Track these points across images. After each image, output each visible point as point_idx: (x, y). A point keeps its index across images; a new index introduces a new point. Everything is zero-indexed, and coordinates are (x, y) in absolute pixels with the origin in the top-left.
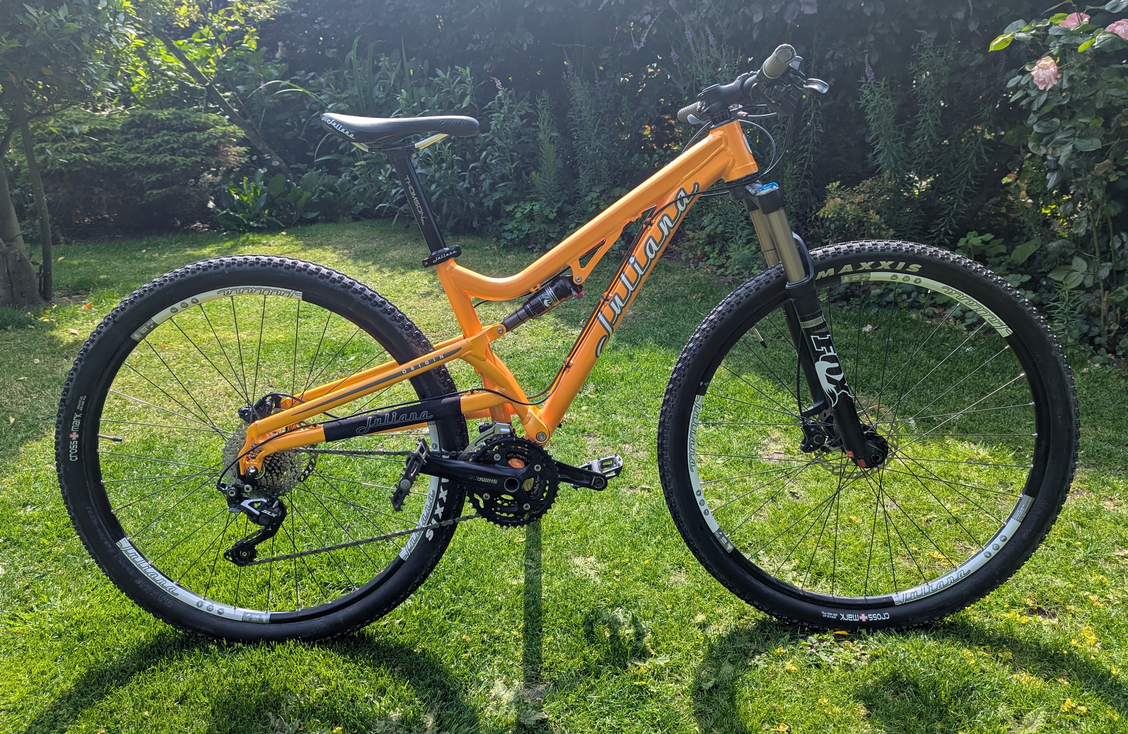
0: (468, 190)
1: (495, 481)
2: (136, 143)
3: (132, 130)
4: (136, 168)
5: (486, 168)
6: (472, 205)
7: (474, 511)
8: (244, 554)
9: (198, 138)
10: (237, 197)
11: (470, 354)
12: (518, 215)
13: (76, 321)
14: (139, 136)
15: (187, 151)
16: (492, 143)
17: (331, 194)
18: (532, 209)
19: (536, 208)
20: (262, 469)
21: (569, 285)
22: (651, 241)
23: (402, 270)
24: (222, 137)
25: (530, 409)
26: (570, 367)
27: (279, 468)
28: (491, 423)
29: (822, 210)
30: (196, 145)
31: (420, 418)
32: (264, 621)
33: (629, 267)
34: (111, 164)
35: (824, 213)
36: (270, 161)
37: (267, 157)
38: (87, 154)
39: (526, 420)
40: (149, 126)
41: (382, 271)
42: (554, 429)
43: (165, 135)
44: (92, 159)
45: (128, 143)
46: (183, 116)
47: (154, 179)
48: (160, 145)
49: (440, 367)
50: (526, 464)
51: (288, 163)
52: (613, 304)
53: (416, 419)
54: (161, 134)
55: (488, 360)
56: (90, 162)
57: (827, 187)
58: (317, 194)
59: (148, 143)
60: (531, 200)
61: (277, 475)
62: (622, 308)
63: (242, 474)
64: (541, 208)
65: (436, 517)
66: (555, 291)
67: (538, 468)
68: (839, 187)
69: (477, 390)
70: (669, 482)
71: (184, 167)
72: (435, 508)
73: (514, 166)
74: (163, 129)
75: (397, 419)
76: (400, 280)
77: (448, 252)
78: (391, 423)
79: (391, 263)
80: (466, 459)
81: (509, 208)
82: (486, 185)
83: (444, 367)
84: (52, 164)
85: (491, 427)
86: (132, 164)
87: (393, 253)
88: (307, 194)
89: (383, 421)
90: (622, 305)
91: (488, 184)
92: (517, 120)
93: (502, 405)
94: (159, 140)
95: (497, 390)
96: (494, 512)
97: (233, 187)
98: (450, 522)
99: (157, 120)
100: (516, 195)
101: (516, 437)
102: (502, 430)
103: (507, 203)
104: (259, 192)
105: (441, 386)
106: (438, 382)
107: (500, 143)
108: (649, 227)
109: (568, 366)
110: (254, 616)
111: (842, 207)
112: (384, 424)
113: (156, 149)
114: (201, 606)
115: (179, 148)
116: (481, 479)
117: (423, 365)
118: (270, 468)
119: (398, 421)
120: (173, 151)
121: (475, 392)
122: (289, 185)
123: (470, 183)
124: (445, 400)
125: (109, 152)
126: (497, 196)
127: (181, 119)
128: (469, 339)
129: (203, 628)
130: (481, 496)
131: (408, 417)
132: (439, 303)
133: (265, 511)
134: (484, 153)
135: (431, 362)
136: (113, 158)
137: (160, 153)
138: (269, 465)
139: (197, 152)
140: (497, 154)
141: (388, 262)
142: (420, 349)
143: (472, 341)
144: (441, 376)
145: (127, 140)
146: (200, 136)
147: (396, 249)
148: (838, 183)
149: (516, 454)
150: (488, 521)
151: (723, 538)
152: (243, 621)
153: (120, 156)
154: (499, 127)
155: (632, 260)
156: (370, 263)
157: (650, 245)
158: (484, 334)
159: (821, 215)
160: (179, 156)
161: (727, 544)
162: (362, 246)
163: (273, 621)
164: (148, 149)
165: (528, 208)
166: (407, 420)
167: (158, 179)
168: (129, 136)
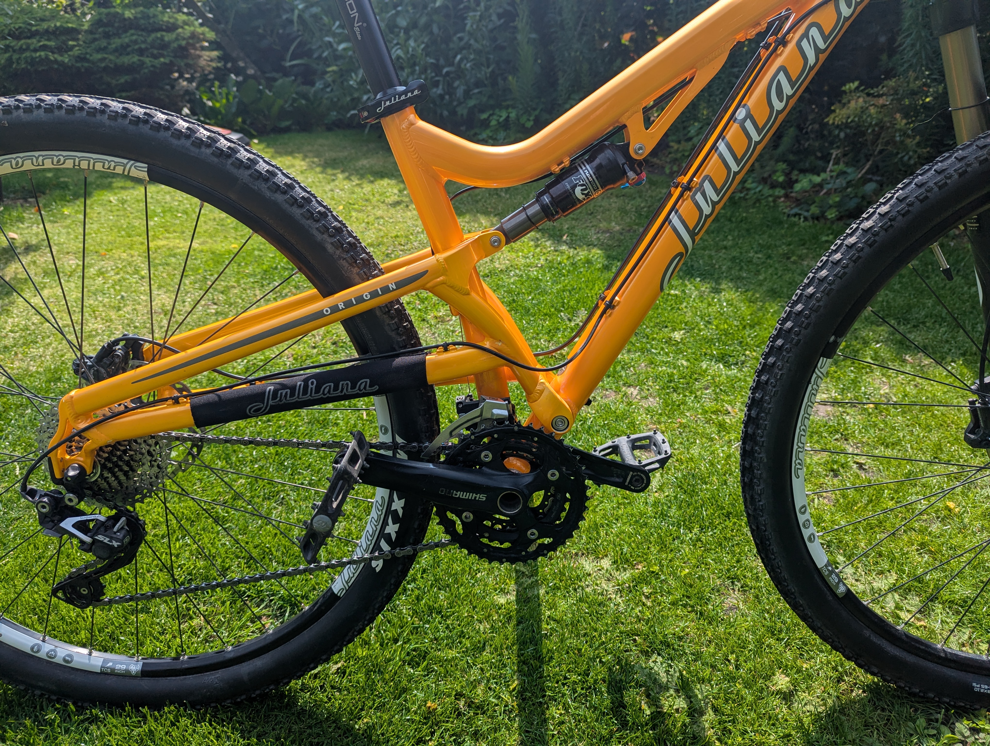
0: (442, 97)
1: (482, 497)
2: (103, 43)
3: (101, 30)
4: (105, 69)
5: (460, 73)
6: (445, 113)
7: (445, 538)
8: (84, 591)
9: (166, 39)
10: (210, 103)
11: (443, 283)
12: (493, 123)
13: (21, 226)
14: (107, 36)
15: (155, 52)
16: (468, 46)
17: (303, 102)
18: (508, 117)
19: (513, 115)
20: (94, 467)
21: (621, 160)
22: (782, 77)
23: (372, 179)
24: (190, 38)
25: (542, 378)
26: (613, 307)
27: (128, 464)
28: (476, 398)
29: (832, 116)
30: (164, 46)
31: (356, 391)
32: (133, 673)
33: (735, 127)
34: (79, 65)
35: (834, 119)
36: (245, 69)
37: (241, 64)
38: (53, 53)
39: (534, 395)
40: (116, 25)
41: (350, 180)
42: (579, 408)
43: (132, 35)
44: (60, 58)
45: (96, 43)
46: (151, 15)
47: (122, 80)
48: (128, 46)
49: (392, 303)
50: (534, 466)
51: (264, 72)
52: (699, 197)
53: (350, 391)
54: (128, 34)
55: (473, 294)
56: (56, 61)
57: (843, 88)
58: (290, 102)
59: (116, 42)
60: (507, 107)
61: (126, 474)
62: (714, 204)
63: (58, 476)
64: (517, 115)
65: (388, 538)
66: (598, 170)
67: (553, 475)
68: (857, 88)
69: (455, 344)
70: (760, 495)
71: (152, 69)
72: (385, 524)
73: (490, 69)
74: (131, 29)
75: (317, 391)
76: (369, 189)
77: (405, 93)
78: (307, 397)
79: (361, 172)
80: (433, 459)
81: (484, 116)
82: (460, 92)
83: (398, 302)
84: (18, 63)
85: (476, 405)
86: (99, 64)
87: (364, 162)
88: (280, 102)
89: (292, 394)
90: (715, 198)
91: (462, 91)
92: (494, 18)
93: (495, 371)
94: (127, 40)
95: (487, 344)
96: (478, 538)
97: (205, 92)
98: (409, 549)
99: (125, 19)
100: (492, 102)
101: (519, 425)
102: (496, 411)
103: (482, 111)
104: (231, 98)
105: (393, 334)
106: (387, 328)
107: (476, 46)
108: (781, 48)
109: (610, 306)
110: (118, 667)
111: (864, 110)
112: (295, 399)
113: (123, 50)
114: (38, 651)
115: (147, 49)
116: (460, 494)
117: (360, 300)
118: (110, 465)
119: (320, 395)
120: (141, 52)
121: (451, 347)
122: (260, 91)
123: (443, 89)
124: (400, 361)
125: (76, 51)
126: (471, 103)
127: (148, 17)
128: (441, 256)
129: (41, 684)
130: (459, 516)
131: (336, 388)
132: (409, 213)
133: (100, 538)
134: (459, 57)
135: (374, 294)
136: (81, 58)
137: (128, 54)
138: (108, 459)
139: (165, 53)
140: (472, 57)
141: (357, 171)
142: (355, 270)
143: (446, 259)
144: (392, 318)
145: (95, 40)
146: (168, 37)
147: (367, 158)
148: (856, 83)
149: (517, 452)
150: (470, 553)
151: (833, 576)
152: (102, 673)
153: (88, 56)
154: (475, 26)
155: (741, 114)
156: (339, 171)
157: (779, 83)
158: (467, 247)
159: (831, 122)
160: (148, 57)
161: (838, 583)
162: (333, 155)
163: (145, 673)
164: (116, 50)
165: (504, 115)
166: (334, 394)
167: (126, 81)
168: (97, 36)
